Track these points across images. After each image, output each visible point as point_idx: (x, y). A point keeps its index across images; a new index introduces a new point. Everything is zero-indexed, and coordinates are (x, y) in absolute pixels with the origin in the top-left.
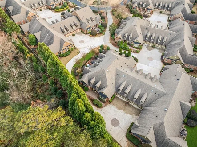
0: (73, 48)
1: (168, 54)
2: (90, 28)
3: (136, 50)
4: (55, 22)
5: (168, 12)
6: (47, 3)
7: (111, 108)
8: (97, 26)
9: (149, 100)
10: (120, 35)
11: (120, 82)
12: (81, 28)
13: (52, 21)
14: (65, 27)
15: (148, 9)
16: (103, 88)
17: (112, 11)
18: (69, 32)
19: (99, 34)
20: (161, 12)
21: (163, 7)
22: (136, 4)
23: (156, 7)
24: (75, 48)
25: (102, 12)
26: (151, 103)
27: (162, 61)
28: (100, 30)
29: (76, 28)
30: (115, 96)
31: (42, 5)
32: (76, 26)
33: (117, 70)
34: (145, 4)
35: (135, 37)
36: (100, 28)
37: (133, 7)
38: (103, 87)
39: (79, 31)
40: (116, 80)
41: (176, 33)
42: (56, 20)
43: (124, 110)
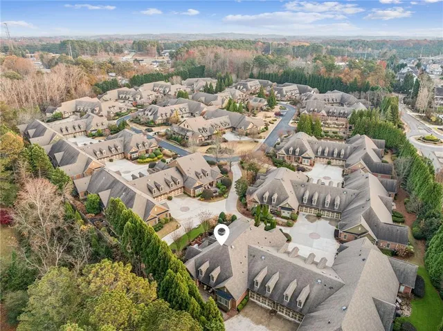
0: (168, 218)
1: (345, 225)
2: (201, 186)
3: (286, 221)
4: (138, 176)
5: (341, 163)
6: (124, 149)
7: (240, 321)
8: (214, 185)
9: (315, 298)
10: (255, 197)
11: (257, 268)
12: (184, 187)
13: (133, 176)
14: (155, 183)
15: (303, 157)
16: (224, 280)
17: (241, 163)
18: (162, 192)
19: (216, 197)
20: (329, 163)
21: (330, 154)
22: (283, 151)
23: (319, 154)
24: (172, 219)
25: (223, 165)
26: (319, 304)
27: (337, 239)
28: (218, 190)
29: (174, 187)
30: (248, 300)
31: (114, 152)
32: (175, 183)
33: (249, 247)
34: (298, 150)
35: (282, 197)
36: (219, 188)
37: (278, 155)
38: (223, 278)
39: (180, 192)
40: (249, 265)
41: (356, 191)
42: (140, 173)
43: (268, 326)
